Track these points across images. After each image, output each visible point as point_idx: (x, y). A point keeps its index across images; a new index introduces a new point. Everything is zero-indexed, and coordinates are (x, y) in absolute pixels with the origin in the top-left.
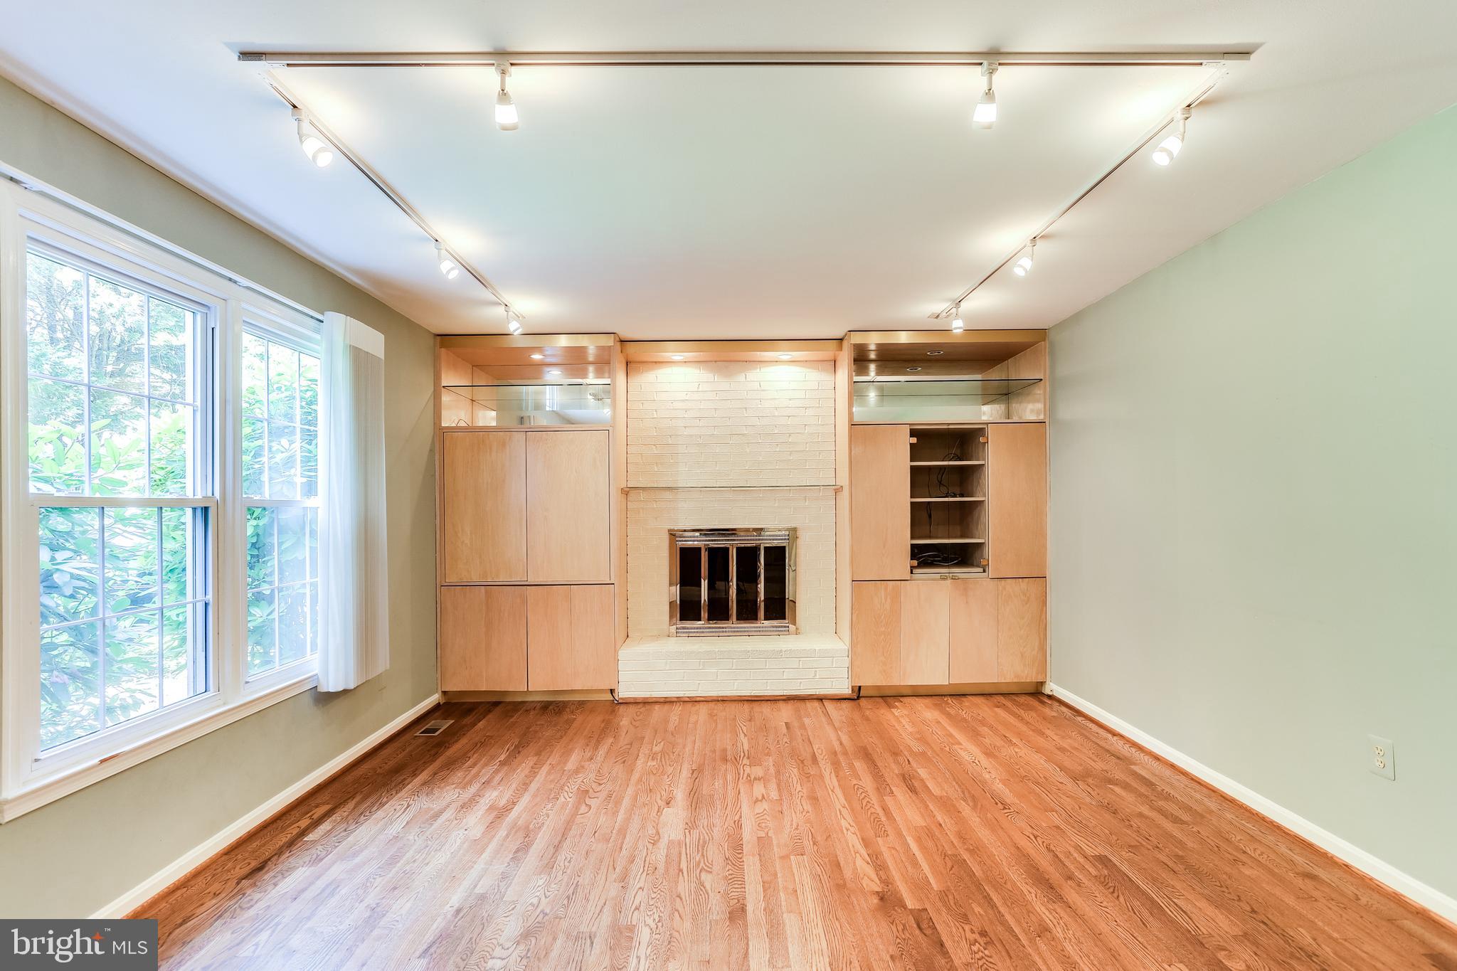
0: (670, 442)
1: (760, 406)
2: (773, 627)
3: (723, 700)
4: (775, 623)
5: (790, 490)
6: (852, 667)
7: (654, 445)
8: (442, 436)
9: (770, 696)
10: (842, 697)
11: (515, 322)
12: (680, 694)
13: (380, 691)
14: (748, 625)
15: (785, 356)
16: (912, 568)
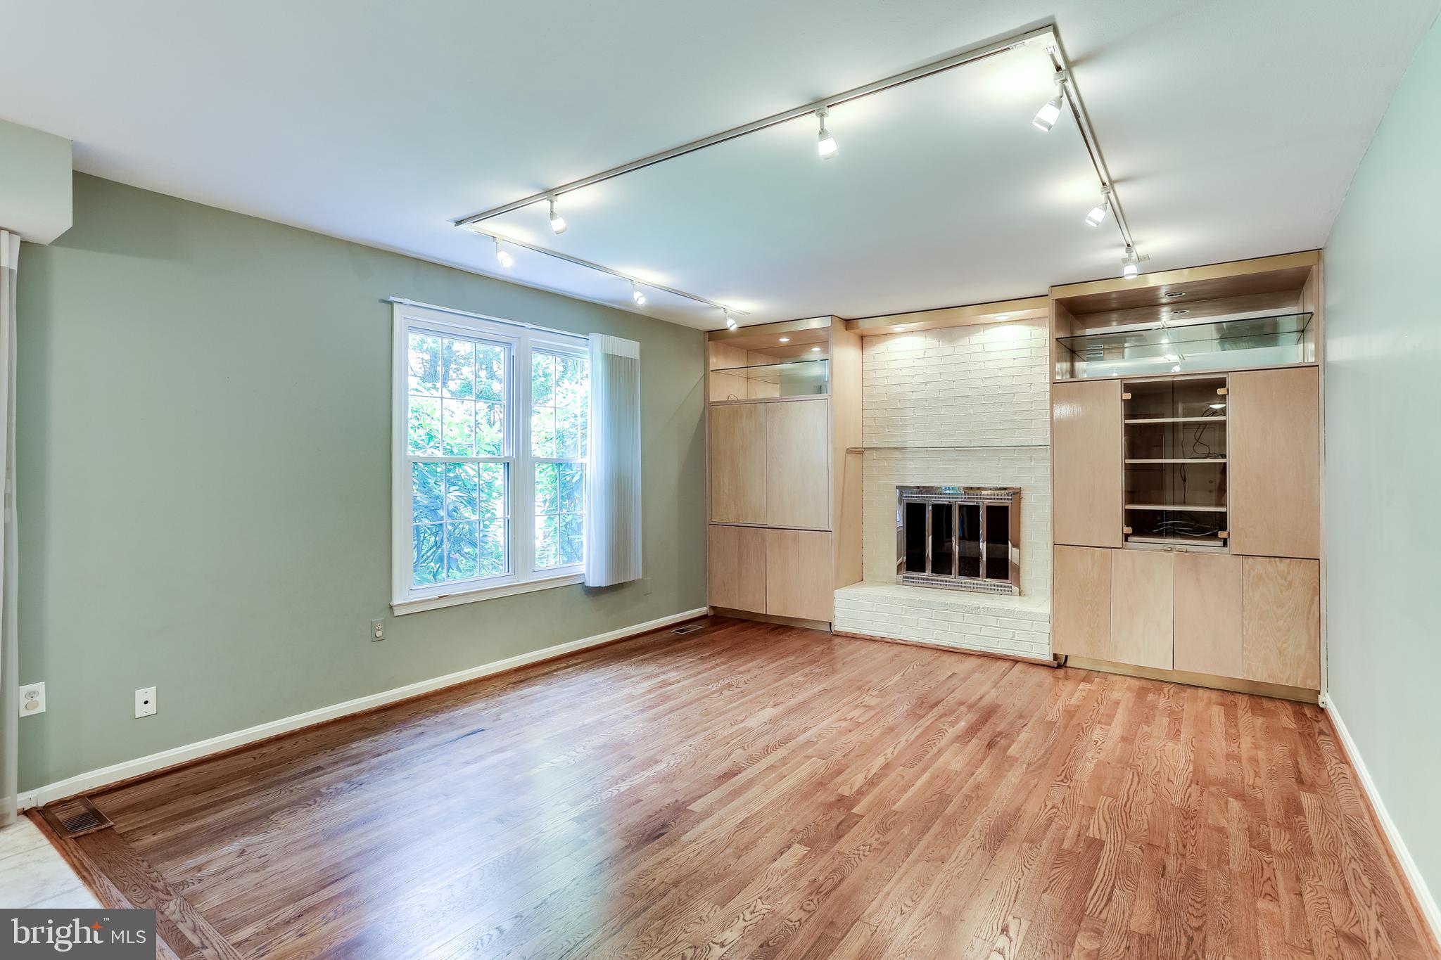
0: (899, 406)
1: (983, 368)
2: (993, 585)
3: (921, 647)
4: (995, 581)
5: (1015, 450)
6: (1053, 633)
7: (886, 409)
8: (709, 408)
9: (966, 650)
10: (1041, 663)
11: (731, 320)
12: (885, 635)
13: (645, 595)
14: (970, 581)
15: (1002, 317)
16: (1126, 537)
